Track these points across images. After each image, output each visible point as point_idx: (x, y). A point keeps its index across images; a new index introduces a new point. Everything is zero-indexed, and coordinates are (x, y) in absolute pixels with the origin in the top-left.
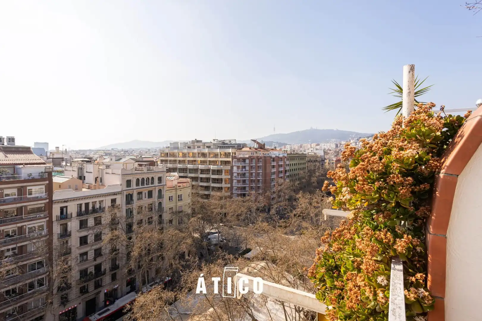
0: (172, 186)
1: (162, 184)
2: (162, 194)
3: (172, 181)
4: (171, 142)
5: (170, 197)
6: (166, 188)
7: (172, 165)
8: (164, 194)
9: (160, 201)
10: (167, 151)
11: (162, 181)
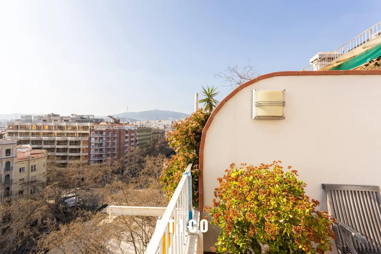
0: (24, 157)
1: (11, 156)
2: (11, 166)
3: (24, 152)
4: (23, 115)
5: (20, 168)
6: (15, 160)
7: (24, 138)
8: (14, 166)
9: (8, 173)
10: (17, 123)
11: (11, 154)
